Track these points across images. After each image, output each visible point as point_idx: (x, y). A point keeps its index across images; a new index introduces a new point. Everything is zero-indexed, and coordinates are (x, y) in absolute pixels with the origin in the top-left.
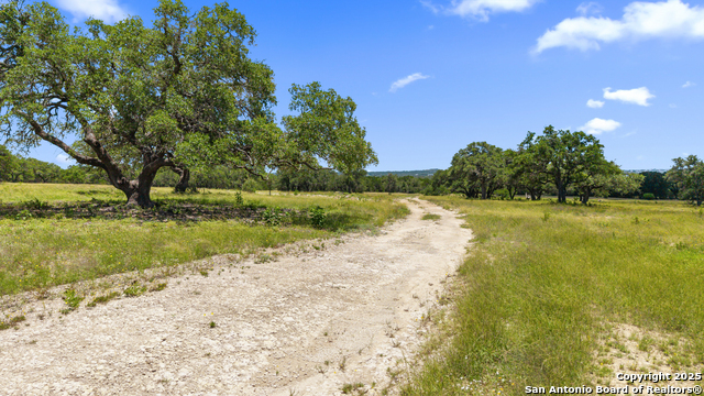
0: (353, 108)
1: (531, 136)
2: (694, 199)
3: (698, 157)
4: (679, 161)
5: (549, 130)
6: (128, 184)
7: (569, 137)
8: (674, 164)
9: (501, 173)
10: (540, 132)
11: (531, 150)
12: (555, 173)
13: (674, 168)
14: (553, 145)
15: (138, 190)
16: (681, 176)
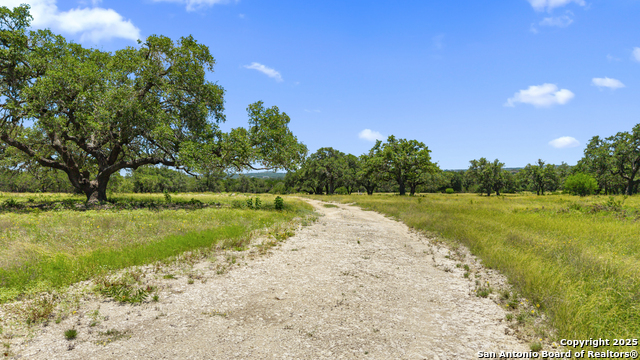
0: (288, 120)
1: (379, 143)
2: (482, 192)
3: (487, 160)
4: (474, 163)
5: (391, 139)
6: (89, 184)
7: (406, 145)
8: (471, 165)
9: (346, 173)
10: (384, 140)
11: (379, 154)
12: (397, 173)
13: (471, 168)
14: (396, 150)
15: (97, 189)
16: (476, 173)
